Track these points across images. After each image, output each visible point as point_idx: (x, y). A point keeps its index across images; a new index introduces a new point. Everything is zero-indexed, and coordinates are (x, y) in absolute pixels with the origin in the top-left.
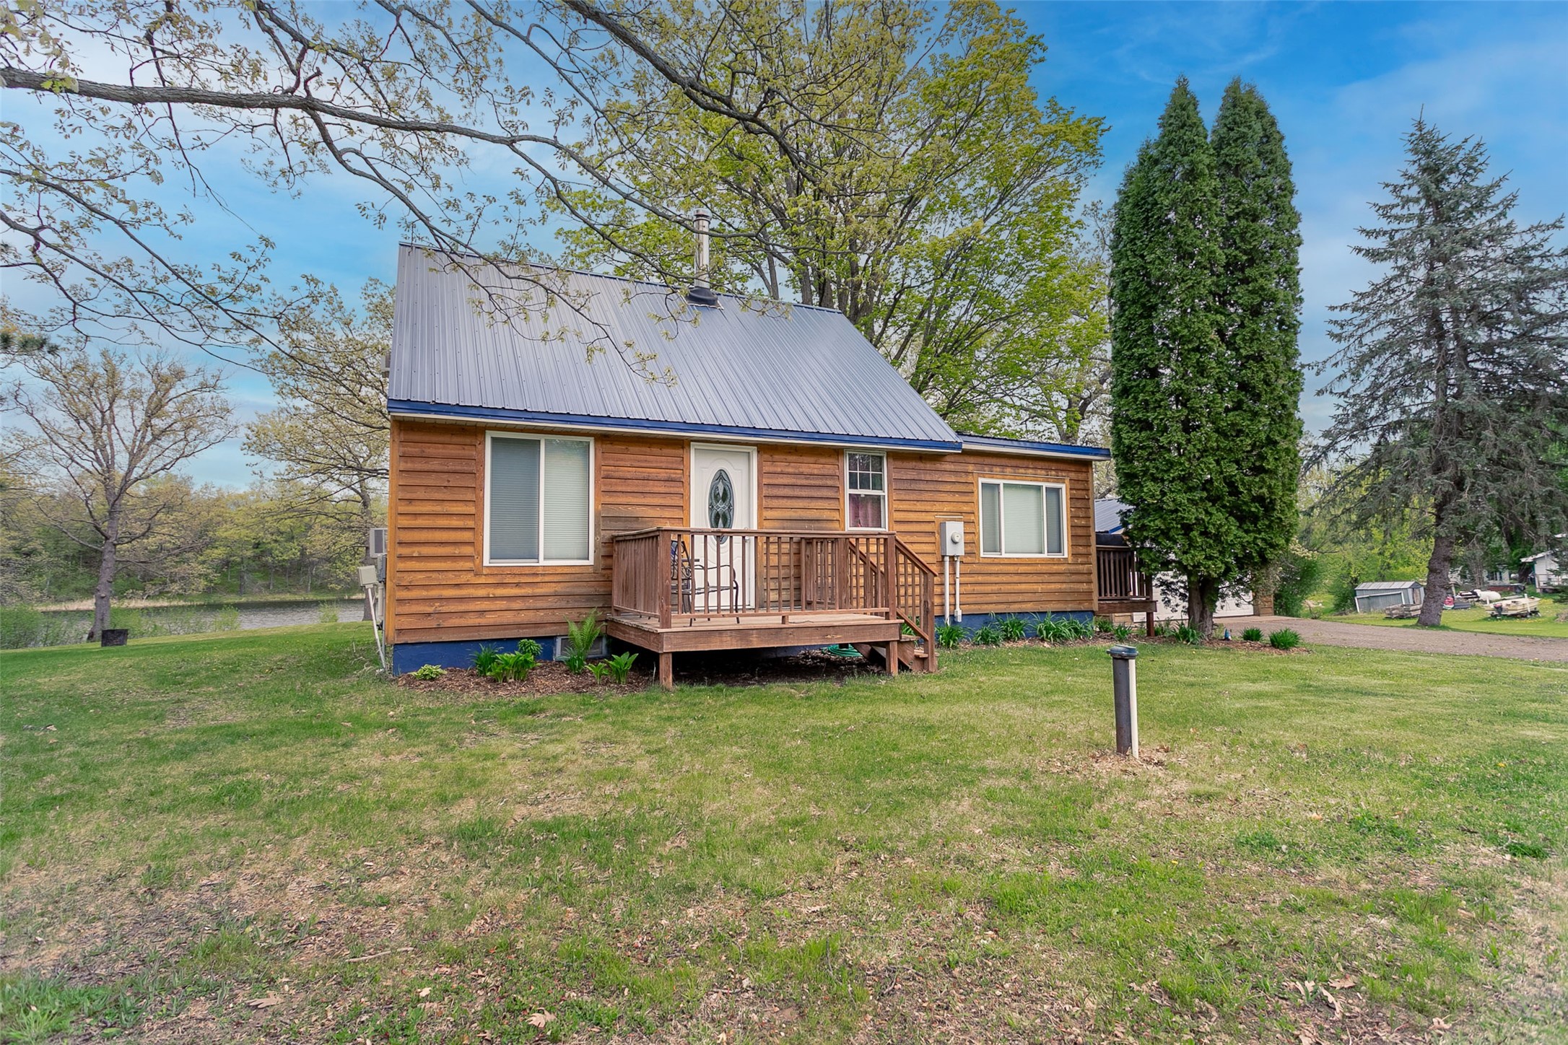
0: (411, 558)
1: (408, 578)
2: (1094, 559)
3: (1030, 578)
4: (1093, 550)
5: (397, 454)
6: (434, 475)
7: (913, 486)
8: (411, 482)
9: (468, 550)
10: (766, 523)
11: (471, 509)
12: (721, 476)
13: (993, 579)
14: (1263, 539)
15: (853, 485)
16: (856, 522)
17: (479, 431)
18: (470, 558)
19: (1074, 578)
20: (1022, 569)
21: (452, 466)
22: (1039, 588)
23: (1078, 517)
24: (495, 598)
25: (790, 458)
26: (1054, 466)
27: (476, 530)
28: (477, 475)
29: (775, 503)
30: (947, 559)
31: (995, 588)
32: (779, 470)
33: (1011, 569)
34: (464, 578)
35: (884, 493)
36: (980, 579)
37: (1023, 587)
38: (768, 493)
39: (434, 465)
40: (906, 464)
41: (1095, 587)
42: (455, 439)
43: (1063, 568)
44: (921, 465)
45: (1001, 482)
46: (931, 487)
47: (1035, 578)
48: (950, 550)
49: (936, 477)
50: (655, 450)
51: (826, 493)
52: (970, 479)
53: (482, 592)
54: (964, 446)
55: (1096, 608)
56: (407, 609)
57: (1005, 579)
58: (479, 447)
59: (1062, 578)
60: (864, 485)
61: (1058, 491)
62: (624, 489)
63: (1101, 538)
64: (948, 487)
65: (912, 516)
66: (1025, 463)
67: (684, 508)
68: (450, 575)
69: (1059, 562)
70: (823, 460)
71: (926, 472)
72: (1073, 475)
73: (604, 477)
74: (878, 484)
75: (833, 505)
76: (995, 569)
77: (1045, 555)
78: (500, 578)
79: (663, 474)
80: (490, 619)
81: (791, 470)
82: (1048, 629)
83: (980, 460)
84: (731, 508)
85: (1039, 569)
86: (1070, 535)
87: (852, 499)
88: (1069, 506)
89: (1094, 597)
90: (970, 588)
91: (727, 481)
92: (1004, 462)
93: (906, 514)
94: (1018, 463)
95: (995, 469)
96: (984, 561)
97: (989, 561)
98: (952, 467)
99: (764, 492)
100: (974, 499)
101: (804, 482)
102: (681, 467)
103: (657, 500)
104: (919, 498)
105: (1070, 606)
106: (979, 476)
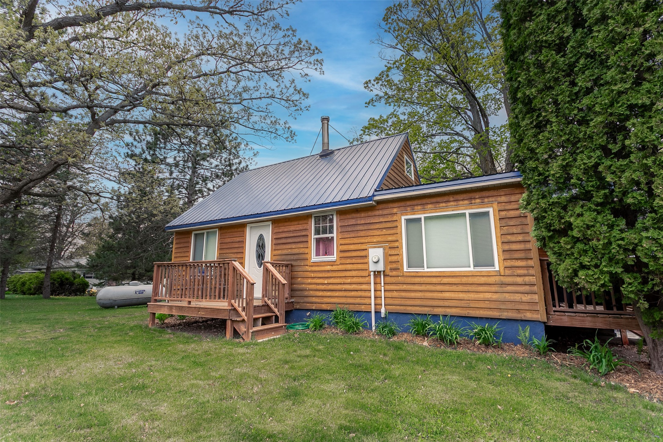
2: (537, 270)
3: (454, 288)
4: (536, 262)
6: (181, 248)
7: (353, 229)
10: (274, 257)
11: (188, 259)
12: (261, 238)
15: (317, 232)
16: (318, 254)
17: (189, 233)
20: (445, 280)
23: (513, 234)
25: (286, 224)
26: (477, 195)
28: (189, 247)
29: (278, 247)
30: (372, 273)
32: (281, 231)
33: (434, 280)
35: (335, 235)
36: (405, 287)
37: (447, 295)
38: (277, 242)
39: (182, 245)
40: (348, 215)
41: (540, 297)
42: (186, 236)
43: (492, 280)
44: (358, 215)
45: (422, 216)
46: (366, 227)
47: (460, 288)
48: (372, 267)
49: (367, 221)
51: (302, 239)
52: (395, 218)
57: (429, 288)
58: (191, 237)
59: (494, 289)
60: (325, 232)
64: (377, 226)
65: (352, 247)
66: (446, 198)
67: (244, 253)
69: (488, 275)
70: (301, 222)
71: (361, 219)
72: (503, 199)
73: (221, 243)
74: (331, 231)
75: (305, 245)
76: (420, 280)
77: (472, 269)
79: (238, 239)
81: (286, 230)
83: (402, 204)
84: (265, 251)
85: (464, 280)
86: (501, 250)
87: (318, 241)
88: (499, 225)
89: (541, 307)
90: (395, 294)
91: (263, 239)
92: (424, 201)
93: (348, 246)
94: (439, 199)
95: (416, 207)
96: (408, 274)
97: (412, 274)
98: (380, 212)
99: (274, 242)
100: (398, 231)
101: (292, 235)
102: (244, 236)
103: (235, 251)
104: (356, 235)
105: (506, 314)
106: (402, 215)
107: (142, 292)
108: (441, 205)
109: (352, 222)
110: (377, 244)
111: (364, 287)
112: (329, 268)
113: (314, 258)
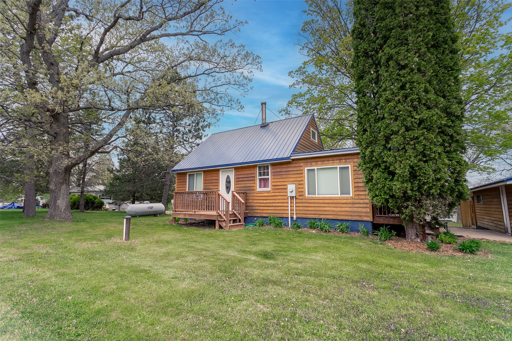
3: (330, 205)
6: (181, 183)
7: (279, 174)
10: (236, 188)
11: (185, 189)
13: (312, 205)
15: (260, 174)
16: (260, 187)
19: (356, 205)
20: (326, 201)
21: (184, 181)
23: (359, 178)
25: (242, 170)
26: (343, 158)
29: (238, 183)
30: (289, 198)
31: (313, 208)
32: (240, 174)
33: (321, 201)
35: (270, 177)
36: (306, 205)
37: (327, 208)
38: (237, 180)
39: (181, 181)
40: (277, 167)
42: (184, 175)
43: (348, 201)
44: (282, 166)
45: (316, 168)
46: (286, 173)
47: (333, 205)
48: (289, 195)
49: (287, 170)
50: (214, 173)
51: (251, 179)
52: (302, 168)
55: (372, 220)
59: (349, 205)
60: (264, 175)
61: (348, 168)
62: (208, 182)
64: (292, 173)
65: (279, 184)
66: (328, 159)
67: (218, 186)
69: (347, 199)
70: (251, 169)
71: (284, 169)
72: (355, 160)
74: (268, 175)
75: (253, 182)
76: (312, 201)
77: (339, 196)
79: (215, 178)
83: (306, 161)
84: (230, 185)
85: (336, 201)
86: (353, 187)
87: (260, 180)
88: (353, 174)
89: (371, 214)
90: (301, 208)
91: (229, 178)
92: (317, 160)
93: (277, 183)
94: (324, 159)
95: (313, 163)
96: (308, 198)
97: (310, 198)
98: (294, 165)
99: (236, 180)
100: (303, 176)
101: (246, 176)
102: (218, 176)
103: (213, 184)
104: (281, 177)
105: (354, 218)
106: (305, 167)
107: (151, 208)
108: (326, 162)
109: (279, 170)
110: (292, 182)
111: (285, 205)
112: (266, 194)
113: (258, 189)
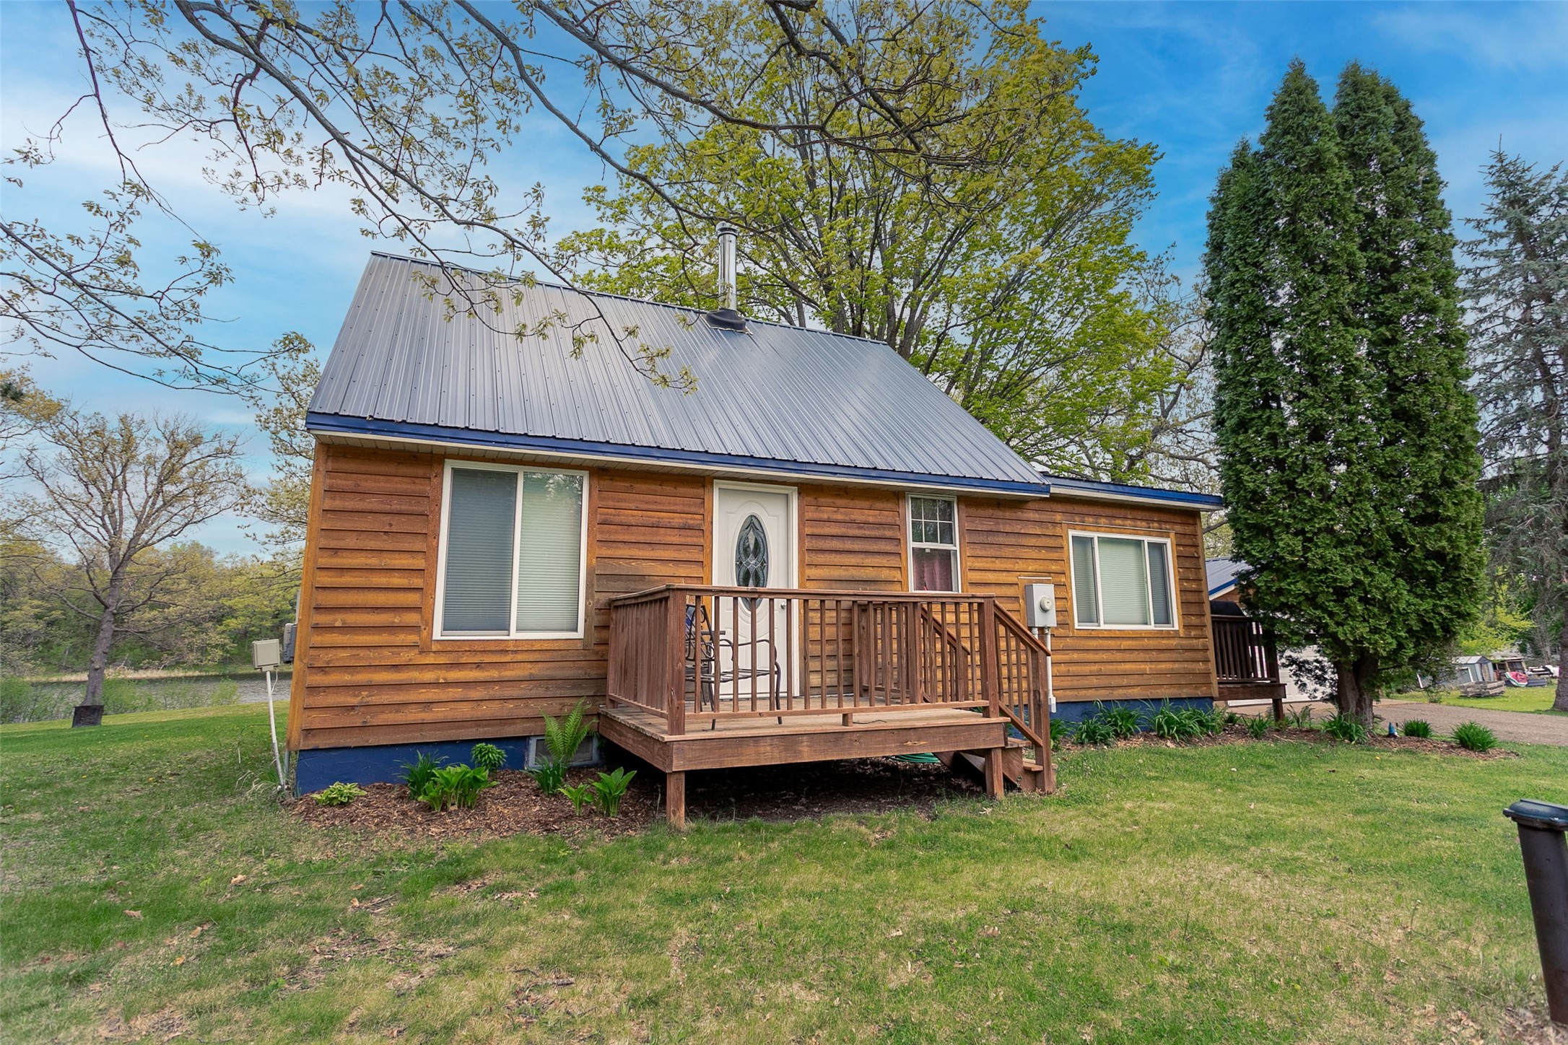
0: (331, 629)
1: (325, 657)
2: (1209, 631)
3: (1134, 656)
4: (1208, 619)
5: (321, 488)
6: (370, 517)
7: (990, 539)
8: (338, 525)
9: (412, 618)
10: (808, 584)
11: (420, 563)
12: (753, 524)
13: (1091, 656)
14: (1447, 607)
15: (917, 538)
16: (921, 582)
17: (434, 460)
18: (414, 628)
19: (1187, 655)
20: (1125, 644)
21: (396, 505)
22: (1147, 667)
23: (1188, 580)
24: (448, 684)
25: (839, 502)
26: (1156, 517)
27: (426, 591)
28: (430, 517)
29: (821, 558)
30: (1036, 631)
31: (1095, 668)
32: (825, 516)
33: (1112, 644)
34: (405, 656)
35: (955, 547)
36: (1076, 656)
37: (1128, 667)
38: (813, 546)
39: (372, 503)
40: (981, 512)
41: (1212, 666)
42: (403, 470)
43: (1173, 643)
44: (999, 513)
45: (1095, 535)
46: (1011, 540)
47: (1142, 656)
49: (1018, 528)
50: (668, 489)
51: (883, 546)
52: (1058, 531)
53: (429, 676)
54: (1053, 490)
55: (1216, 693)
56: (321, 700)
57: (1105, 656)
58: (435, 481)
59: (1174, 656)
60: (931, 537)
61: (1159, 548)
62: (627, 538)
63: (1215, 606)
64: (1033, 541)
65: (991, 577)
66: (1122, 512)
67: (704, 563)
68: (386, 652)
69: (1168, 635)
70: (879, 505)
71: (1007, 522)
72: (1178, 528)
73: (600, 523)
74: (947, 535)
75: (893, 561)
76: (1093, 644)
77: (1152, 627)
78: (455, 656)
79: (678, 520)
80: (439, 713)
81: (840, 517)
82: (1169, 722)
83: (1069, 508)
84: (764, 564)
85: (1145, 644)
86: (1179, 602)
87: (919, 553)
88: (1176, 565)
89: (1214, 679)
90: (1063, 669)
91: (760, 530)
92: (1097, 510)
93: (983, 573)
94: (1114, 512)
95: (1086, 519)
96: (1081, 634)
97: (1085, 634)
98: (1036, 516)
99: (807, 544)
100: (1063, 556)
101: (858, 532)
102: (707, 512)
103: (670, 554)
104: (998, 554)
106: (1069, 527)
108: (1117, 522)
109: (988, 525)
110: (1034, 576)
